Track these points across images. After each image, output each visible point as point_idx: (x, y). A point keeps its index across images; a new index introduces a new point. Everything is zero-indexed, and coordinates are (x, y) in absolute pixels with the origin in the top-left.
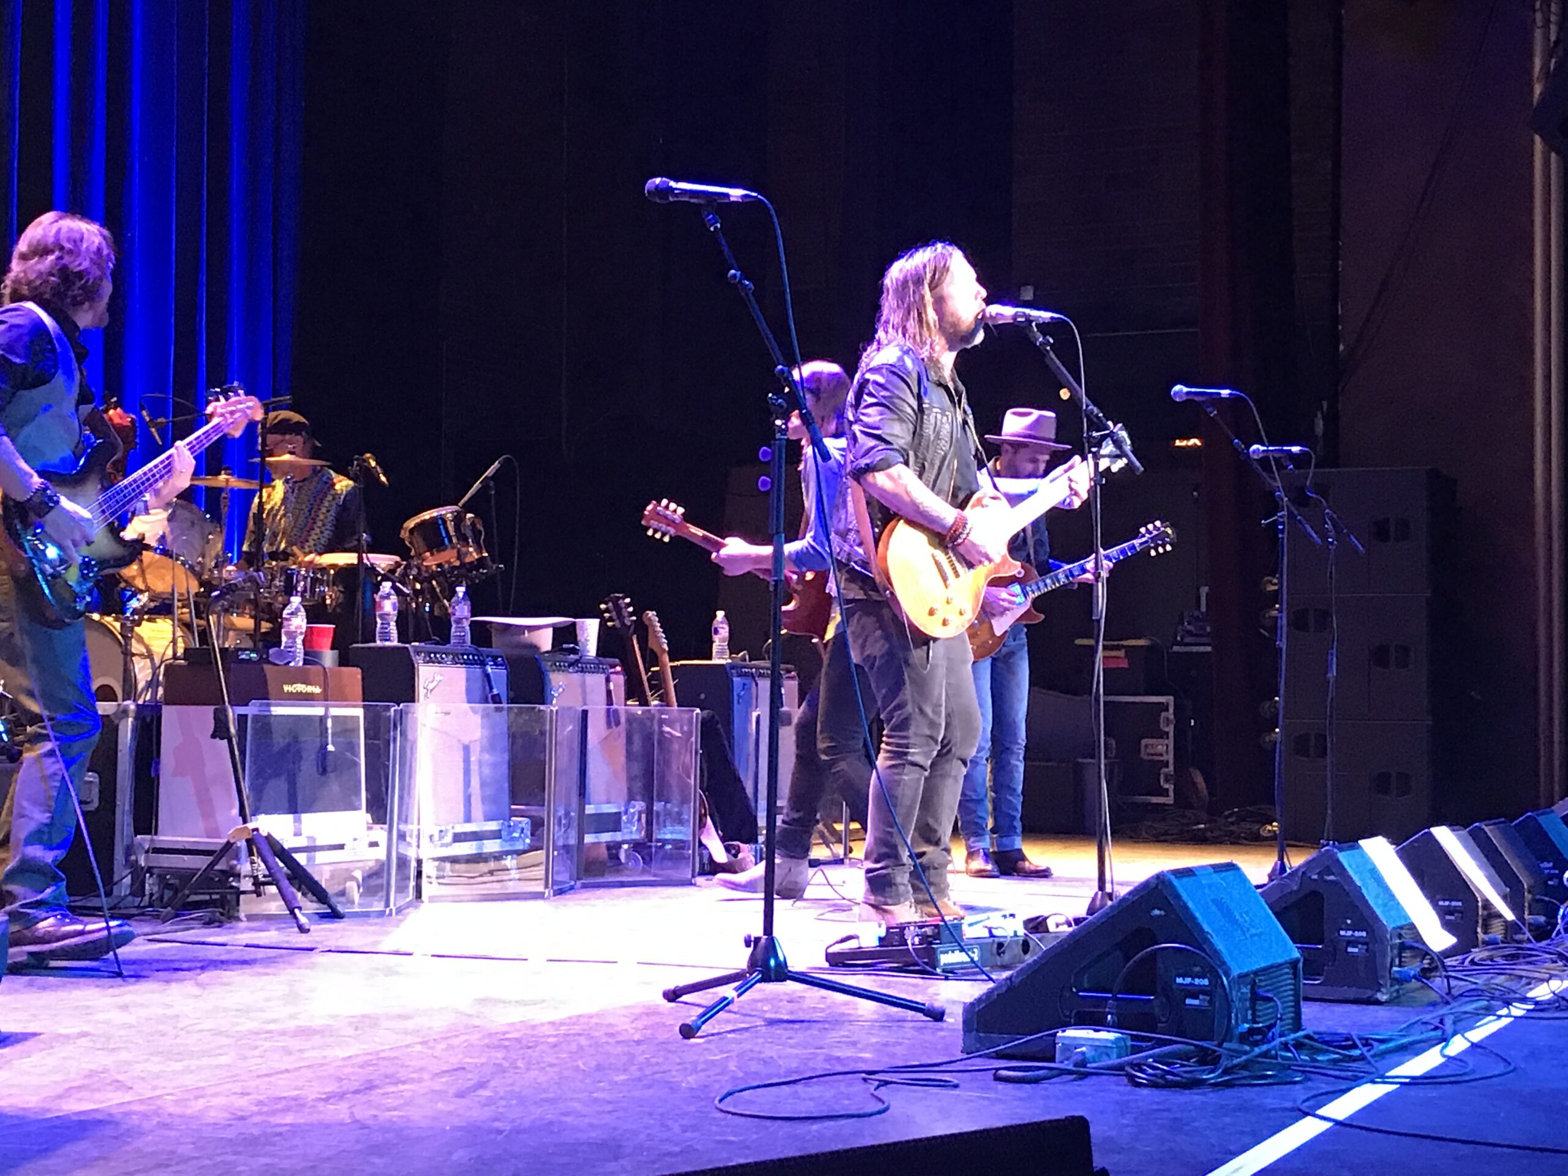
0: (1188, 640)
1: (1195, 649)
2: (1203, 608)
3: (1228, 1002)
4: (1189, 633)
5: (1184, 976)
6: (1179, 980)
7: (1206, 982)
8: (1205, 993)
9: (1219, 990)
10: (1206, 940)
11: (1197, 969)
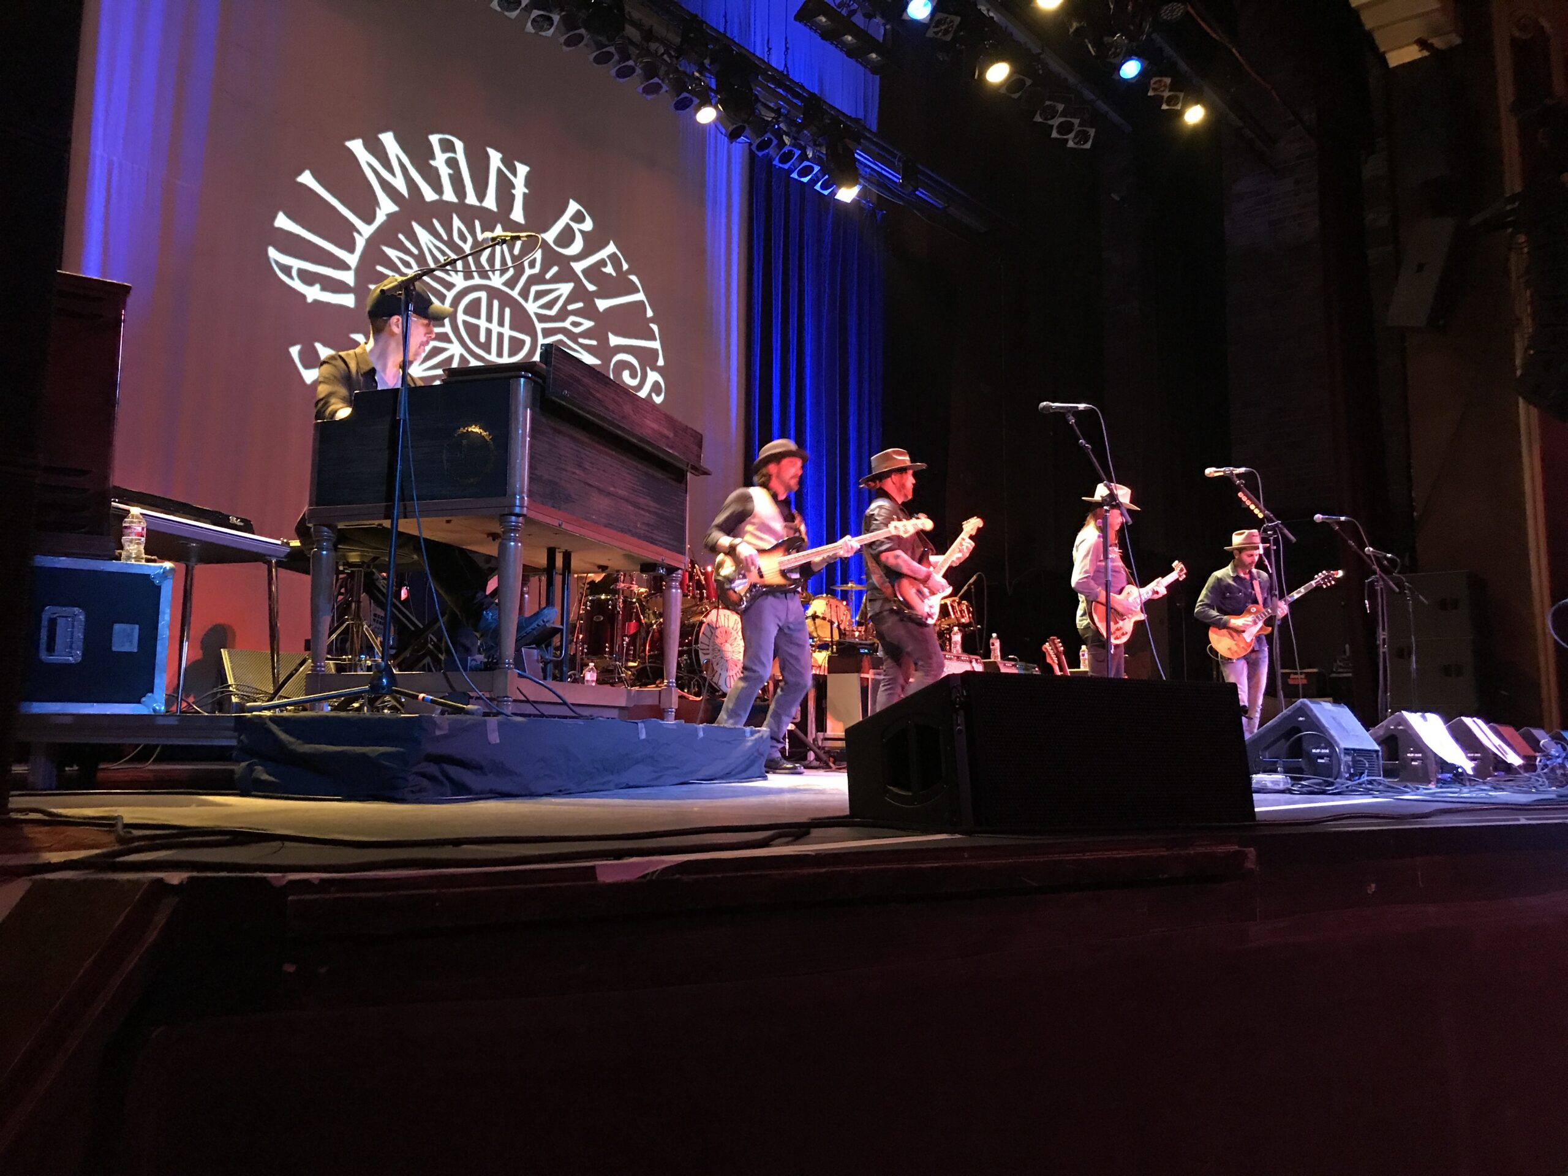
0: (1341, 670)
1: (1345, 675)
2: (1348, 654)
3: (1339, 760)
4: (1341, 667)
5: (1316, 748)
6: (1314, 751)
7: (1327, 751)
8: (1327, 757)
9: (1334, 754)
10: (1327, 731)
11: (1323, 745)
